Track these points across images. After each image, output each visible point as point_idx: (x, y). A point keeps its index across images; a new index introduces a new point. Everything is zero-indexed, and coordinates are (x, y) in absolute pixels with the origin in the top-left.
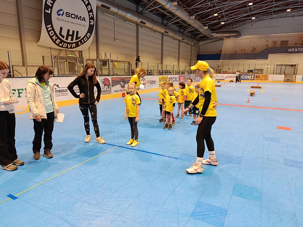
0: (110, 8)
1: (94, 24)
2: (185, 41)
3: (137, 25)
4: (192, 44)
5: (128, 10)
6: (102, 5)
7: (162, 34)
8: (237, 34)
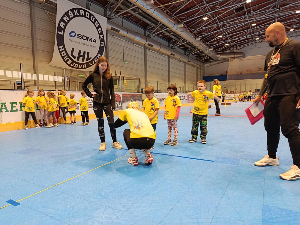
0: (119, 31)
1: (104, 45)
2: (191, 63)
3: (145, 47)
4: (198, 66)
5: (136, 33)
6: (112, 28)
7: (169, 56)
8: (241, 55)
